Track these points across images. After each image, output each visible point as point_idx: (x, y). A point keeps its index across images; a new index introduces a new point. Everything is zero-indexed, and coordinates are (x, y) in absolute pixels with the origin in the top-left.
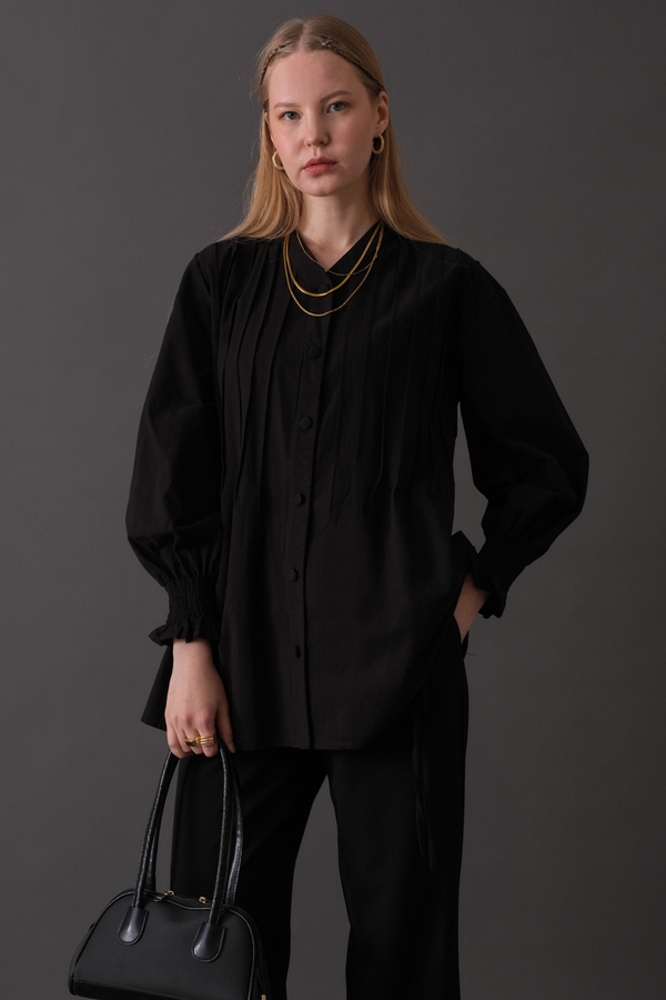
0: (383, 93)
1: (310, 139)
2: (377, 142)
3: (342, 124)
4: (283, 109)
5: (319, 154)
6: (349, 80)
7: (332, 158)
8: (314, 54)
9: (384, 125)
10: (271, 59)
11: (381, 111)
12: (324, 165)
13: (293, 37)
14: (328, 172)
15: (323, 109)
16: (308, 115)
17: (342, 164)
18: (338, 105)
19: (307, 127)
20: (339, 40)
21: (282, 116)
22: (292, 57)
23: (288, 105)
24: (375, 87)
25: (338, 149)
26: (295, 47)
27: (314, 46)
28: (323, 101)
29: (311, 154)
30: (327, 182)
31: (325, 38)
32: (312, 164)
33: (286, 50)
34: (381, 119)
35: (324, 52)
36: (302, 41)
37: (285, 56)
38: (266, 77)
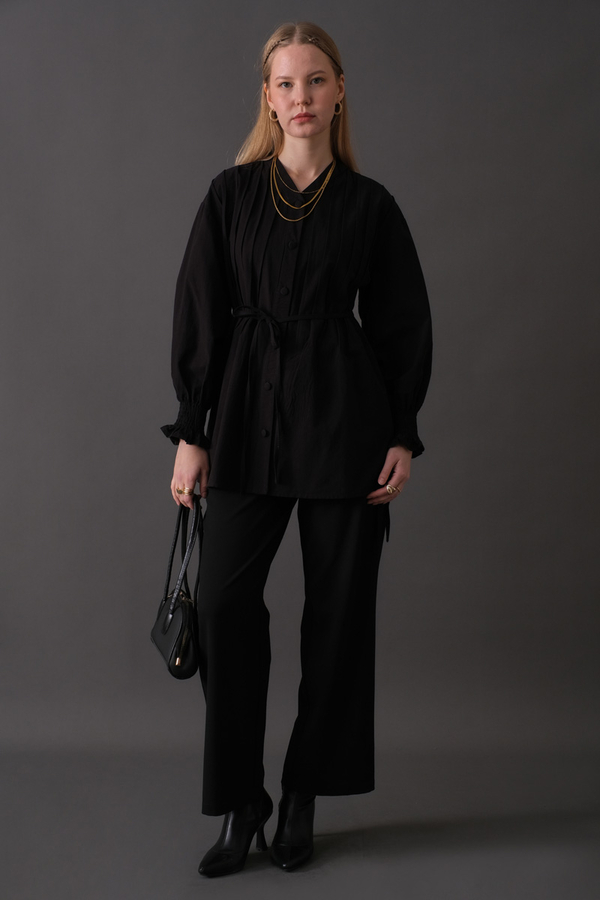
0: (342, 76)
1: (300, 100)
2: (337, 106)
3: (320, 93)
4: (281, 81)
5: (304, 111)
6: (324, 65)
7: (312, 113)
8: (304, 46)
9: (341, 96)
10: (274, 48)
11: (340, 87)
12: (308, 117)
13: (288, 35)
14: (309, 121)
15: (312, 80)
16: (298, 85)
17: (319, 117)
18: (317, 80)
19: (297, 92)
20: (316, 37)
21: (280, 85)
22: (290, 47)
23: (285, 78)
24: (339, 71)
25: (317, 107)
26: (291, 41)
27: (303, 41)
28: (309, 76)
29: (298, 110)
30: (308, 128)
31: (311, 37)
32: (299, 116)
33: (284, 42)
34: (340, 92)
35: (310, 46)
36: (296, 37)
37: (285, 46)
38: (269, 60)
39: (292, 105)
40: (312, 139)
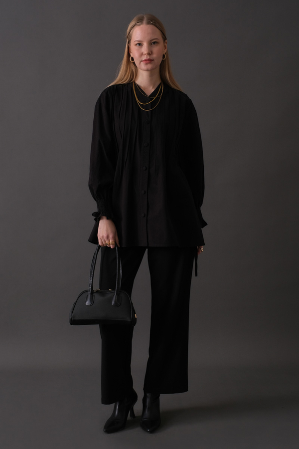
0: (166, 41)
1: (146, 52)
2: (164, 56)
3: (156, 49)
4: (137, 42)
5: (148, 58)
6: (158, 35)
7: (152, 59)
8: (148, 26)
9: (166, 51)
10: (133, 27)
11: (165, 46)
12: (150, 61)
13: (140, 20)
14: (150, 63)
15: (152, 43)
16: (145, 45)
17: (156, 61)
18: (154, 43)
19: (145, 49)
20: (153, 21)
21: (136, 45)
22: (141, 26)
23: (139, 41)
24: (165, 39)
25: (154, 56)
26: (142, 23)
27: (148, 23)
28: (151, 41)
29: (144, 58)
30: (149, 66)
31: (152, 21)
32: (145, 60)
33: (138, 24)
34: (165, 49)
35: (151, 26)
36: (145, 21)
37: (139, 25)
38: (131, 32)
39: (142, 54)
40: (151, 71)
